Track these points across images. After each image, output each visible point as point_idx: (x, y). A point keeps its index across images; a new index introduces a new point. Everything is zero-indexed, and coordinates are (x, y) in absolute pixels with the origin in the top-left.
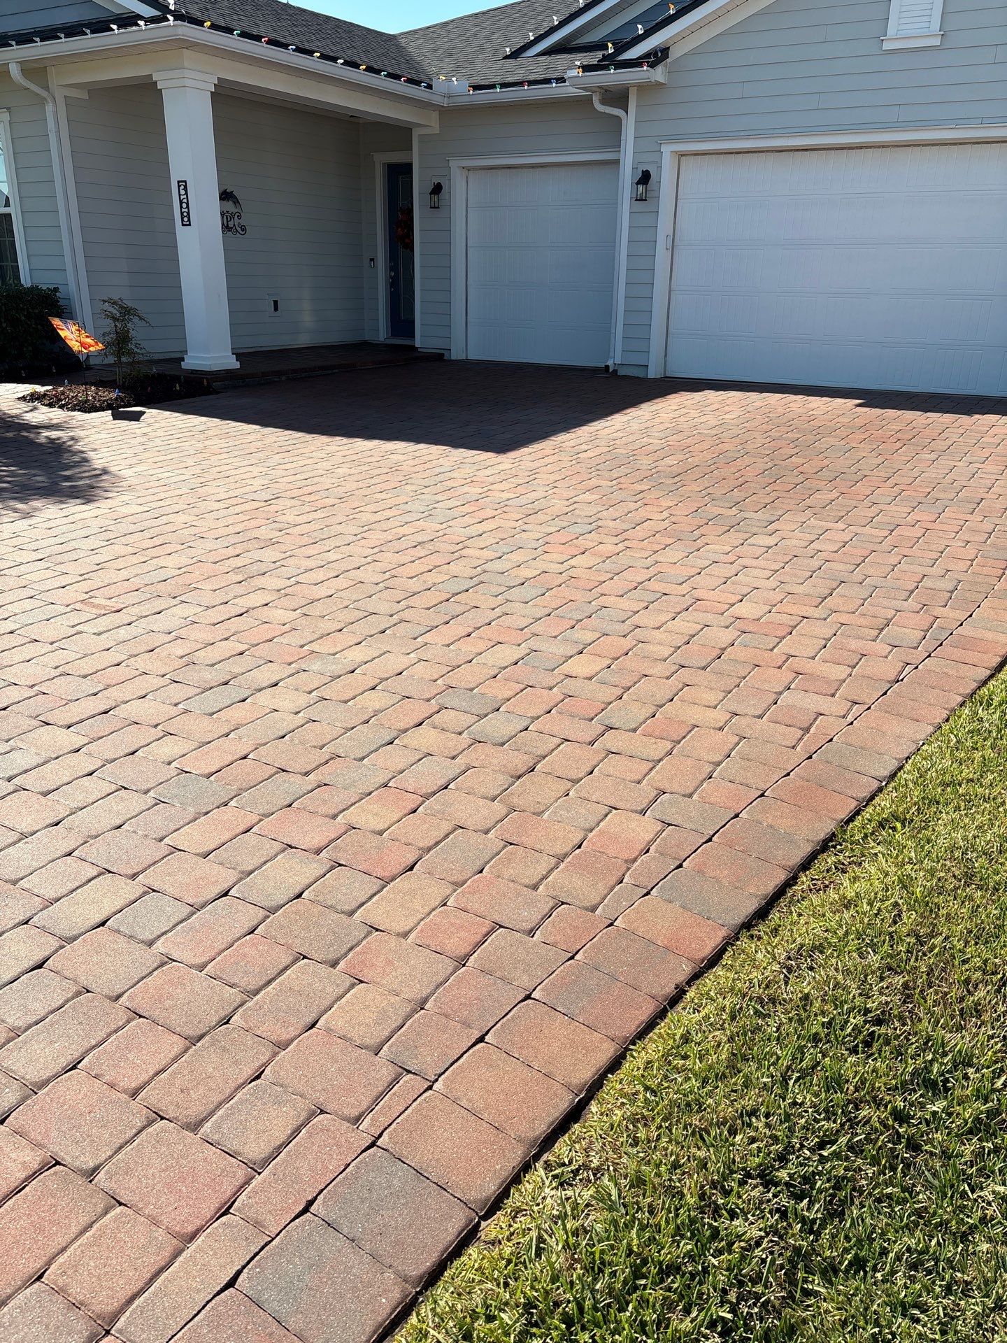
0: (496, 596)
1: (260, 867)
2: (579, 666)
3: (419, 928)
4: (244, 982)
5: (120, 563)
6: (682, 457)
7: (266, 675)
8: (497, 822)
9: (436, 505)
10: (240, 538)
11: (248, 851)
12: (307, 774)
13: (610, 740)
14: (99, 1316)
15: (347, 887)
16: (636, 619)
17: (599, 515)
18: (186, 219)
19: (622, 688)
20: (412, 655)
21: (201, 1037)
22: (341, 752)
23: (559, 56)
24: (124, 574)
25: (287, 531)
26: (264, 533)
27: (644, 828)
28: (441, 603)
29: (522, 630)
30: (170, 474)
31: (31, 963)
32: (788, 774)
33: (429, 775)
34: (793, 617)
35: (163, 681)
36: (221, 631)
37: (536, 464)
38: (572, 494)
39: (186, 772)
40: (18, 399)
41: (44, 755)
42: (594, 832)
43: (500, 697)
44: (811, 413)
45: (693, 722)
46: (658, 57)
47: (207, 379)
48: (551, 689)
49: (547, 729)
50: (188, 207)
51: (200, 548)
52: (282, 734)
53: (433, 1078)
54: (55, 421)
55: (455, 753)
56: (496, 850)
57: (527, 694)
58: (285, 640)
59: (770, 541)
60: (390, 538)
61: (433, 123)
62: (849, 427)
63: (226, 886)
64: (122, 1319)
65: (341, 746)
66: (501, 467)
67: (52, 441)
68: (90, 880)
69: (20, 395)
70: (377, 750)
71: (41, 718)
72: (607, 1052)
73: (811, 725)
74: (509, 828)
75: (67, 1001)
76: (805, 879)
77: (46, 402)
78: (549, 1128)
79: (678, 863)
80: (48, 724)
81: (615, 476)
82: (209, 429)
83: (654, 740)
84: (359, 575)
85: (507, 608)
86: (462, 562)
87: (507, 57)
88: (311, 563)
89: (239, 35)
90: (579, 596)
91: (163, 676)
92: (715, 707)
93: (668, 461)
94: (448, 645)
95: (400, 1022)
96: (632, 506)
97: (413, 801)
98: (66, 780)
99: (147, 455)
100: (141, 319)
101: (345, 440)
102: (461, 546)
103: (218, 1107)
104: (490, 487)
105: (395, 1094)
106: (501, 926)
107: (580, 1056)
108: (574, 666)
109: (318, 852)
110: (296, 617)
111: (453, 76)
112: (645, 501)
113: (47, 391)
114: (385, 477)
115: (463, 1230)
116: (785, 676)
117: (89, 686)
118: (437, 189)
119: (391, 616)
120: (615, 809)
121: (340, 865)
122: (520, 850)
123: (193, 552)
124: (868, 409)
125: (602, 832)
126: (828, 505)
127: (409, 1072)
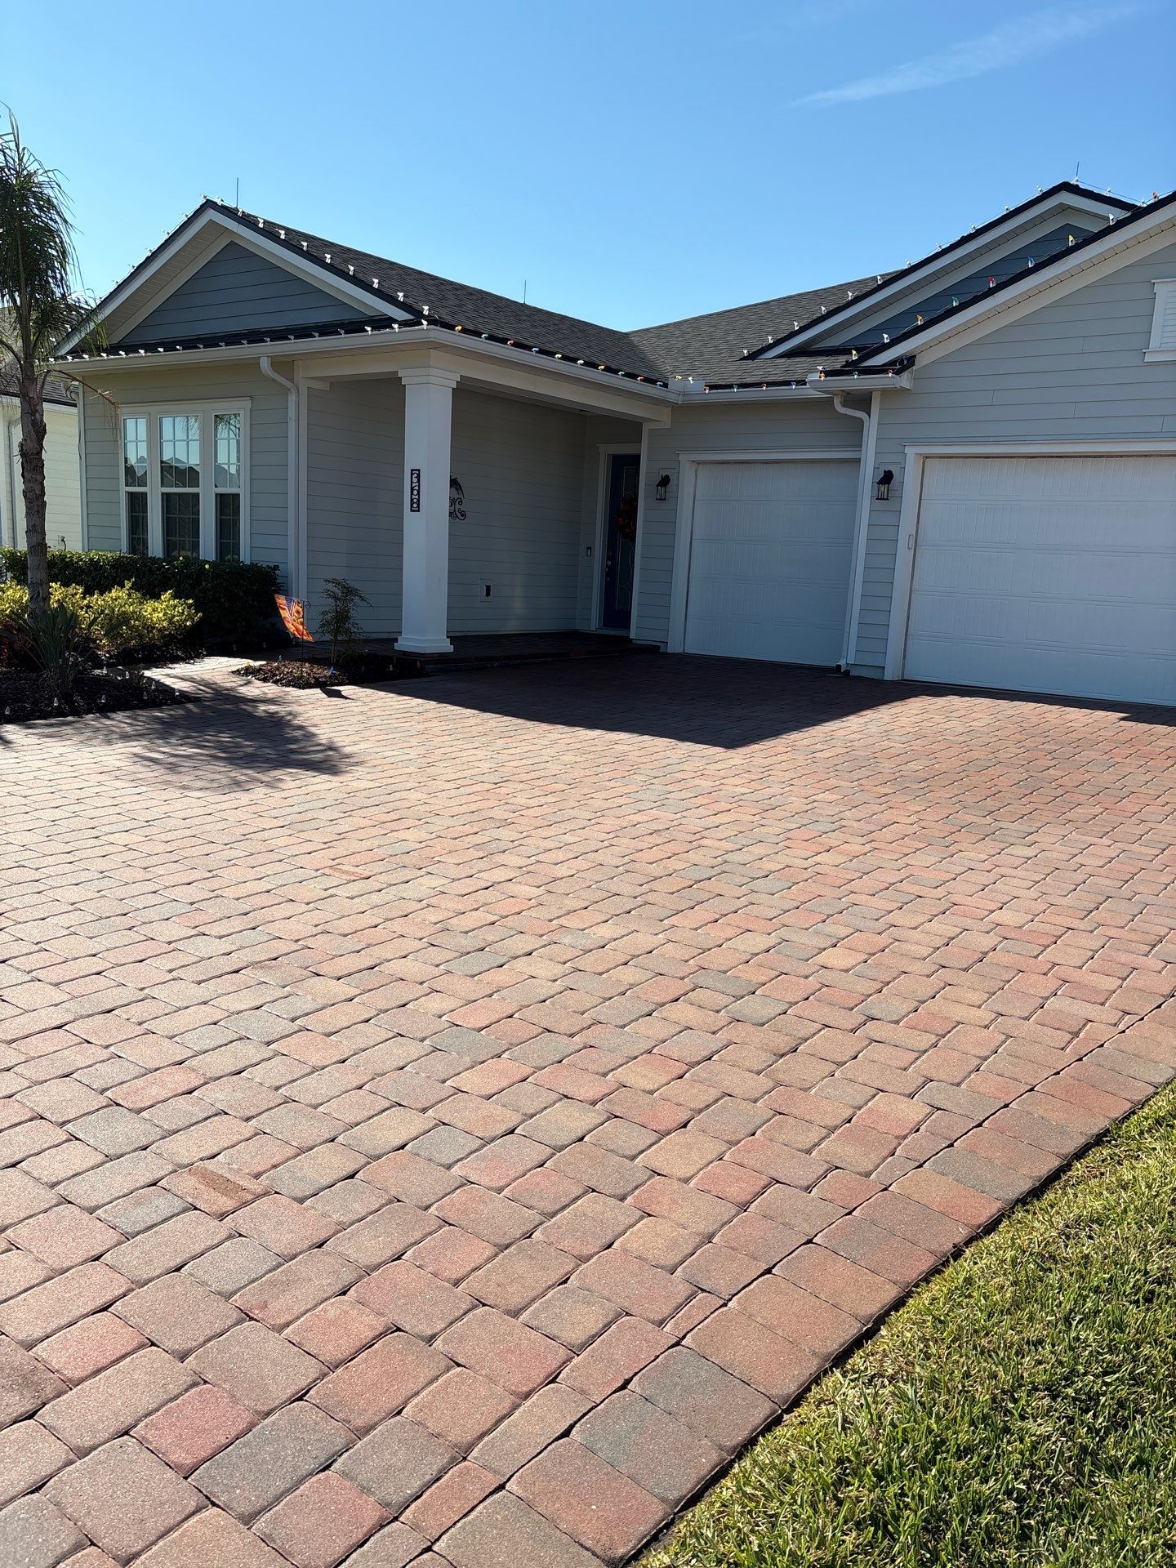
0: (741, 886)
1: (542, 1111)
2: (835, 958)
3: (699, 1176)
4: (541, 1205)
5: (361, 834)
6: (928, 763)
7: (521, 944)
8: (766, 1093)
9: (668, 796)
10: (475, 817)
11: (528, 1098)
12: (572, 1035)
13: (872, 1029)
14: (456, 1446)
15: (627, 1137)
16: (889, 918)
17: (841, 815)
18: (415, 505)
19: (882, 982)
20: (660, 936)
21: (507, 1246)
22: (602, 1018)
23: (798, 359)
24: (366, 845)
25: (521, 813)
26: (498, 813)
27: (914, 1111)
28: (684, 888)
29: (771, 920)
30: (395, 753)
31: (345, 1173)
32: (1058, 1073)
33: (693, 1046)
34: (1057, 927)
35: (420, 945)
36: (469, 903)
37: (770, 761)
38: (811, 792)
39: (457, 1026)
40: (233, 672)
41: (321, 1002)
42: (862, 1110)
43: (755, 981)
44: (1069, 724)
45: (958, 1019)
46: (905, 364)
47: (421, 662)
48: (806, 977)
49: (806, 1014)
50: (419, 494)
51: (438, 824)
52: (543, 998)
53: (727, 1298)
54: (270, 696)
55: (715, 1029)
56: (766, 1117)
57: (782, 980)
58: (533, 913)
59: (1030, 852)
60: (625, 825)
61: (665, 418)
62: (1112, 741)
63: (511, 1125)
64: (476, 1450)
65: (603, 1012)
66: (732, 762)
67: (272, 715)
68: (383, 1111)
69: (234, 669)
70: (637, 1020)
71: (310, 969)
72: (890, 1293)
73: (1080, 1029)
74: (778, 1098)
75: (383, 1206)
76: (1079, 1166)
77: (262, 677)
78: (841, 1347)
79: (949, 1142)
80: (318, 975)
81: (856, 777)
82: (426, 711)
83: (919, 1033)
84: (599, 857)
85: (753, 897)
86: (701, 851)
87: (744, 358)
88: (549, 844)
89: (486, 338)
90: (826, 891)
91: (420, 939)
92: (980, 1007)
93: (912, 766)
94: (696, 929)
95: (690, 1250)
96: (877, 808)
97: (679, 1068)
98: (346, 1024)
99: (368, 733)
100: (362, 599)
101: (567, 729)
102: (698, 836)
103: (534, 1300)
104: (722, 781)
105: (693, 1306)
106: (778, 1182)
107: (865, 1293)
108: (830, 957)
109: (594, 1103)
110: (540, 893)
111: (689, 375)
112: (889, 804)
113: (262, 666)
114: (613, 767)
115: (769, 1417)
116: (1052, 983)
117: (351, 943)
118: (665, 482)
119: (635, 898)
120: (882, 1091)
121: (616, 1117)
122: (791, 1120)
123: (432, 828)
124: (1134, 723)
125: (870, 1110)
126: (1091, 819)
127: (703, 1291)
